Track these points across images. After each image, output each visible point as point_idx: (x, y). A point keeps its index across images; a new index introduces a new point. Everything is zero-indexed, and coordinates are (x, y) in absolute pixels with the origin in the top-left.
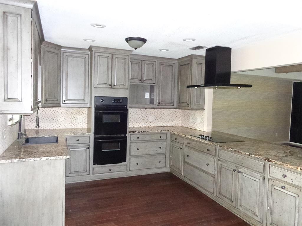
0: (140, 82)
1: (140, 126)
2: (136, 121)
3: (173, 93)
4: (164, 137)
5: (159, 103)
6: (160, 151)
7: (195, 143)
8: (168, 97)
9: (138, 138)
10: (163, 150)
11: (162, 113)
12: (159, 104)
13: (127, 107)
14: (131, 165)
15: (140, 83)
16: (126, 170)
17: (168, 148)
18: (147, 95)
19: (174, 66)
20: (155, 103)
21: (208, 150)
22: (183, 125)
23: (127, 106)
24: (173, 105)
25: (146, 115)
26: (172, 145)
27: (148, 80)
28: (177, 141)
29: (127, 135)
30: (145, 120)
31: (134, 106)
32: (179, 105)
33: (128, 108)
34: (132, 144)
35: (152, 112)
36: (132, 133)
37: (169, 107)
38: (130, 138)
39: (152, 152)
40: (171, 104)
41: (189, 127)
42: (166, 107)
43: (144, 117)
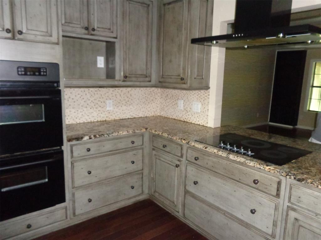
0: (86, 32)
1: (89, 120)
2: (81, 112)
3: (149, 59)
4: (138, 142)
5: (126, 77)
6: (132, 168)
7: (214, 160)
8: (140, 66)
9: (89, 150)
10: (138, 166)
11: (129, 96)
12: (125, 79)
13: (58, 86)
14: (76, 205)
15: (85, 34)
16: (67, 218)
17: (147, 161)
18: (101, 62)
19: (151, 5)
20: (117, 77)
21: (256, 182)
22: (163, 114)
23: (58, 82)
24: (149, 80)
25: (101, 100)
26: (155, 155)
27: (102, 30)
28: (167, 149)
29: (64, 148)
30: (100, 108)
31: (75, 82)
32: (161, 80)
33: (61, 88)
34: (75, 164)
35: (112, 94)
36: (74, 142)
37: (142, 84)
38: (72, 152)
39: (118, 173)
40: (147, 79)
41: (176, 119)
42: (138, 84)
43: (97, 104)
